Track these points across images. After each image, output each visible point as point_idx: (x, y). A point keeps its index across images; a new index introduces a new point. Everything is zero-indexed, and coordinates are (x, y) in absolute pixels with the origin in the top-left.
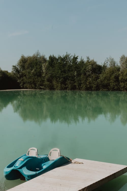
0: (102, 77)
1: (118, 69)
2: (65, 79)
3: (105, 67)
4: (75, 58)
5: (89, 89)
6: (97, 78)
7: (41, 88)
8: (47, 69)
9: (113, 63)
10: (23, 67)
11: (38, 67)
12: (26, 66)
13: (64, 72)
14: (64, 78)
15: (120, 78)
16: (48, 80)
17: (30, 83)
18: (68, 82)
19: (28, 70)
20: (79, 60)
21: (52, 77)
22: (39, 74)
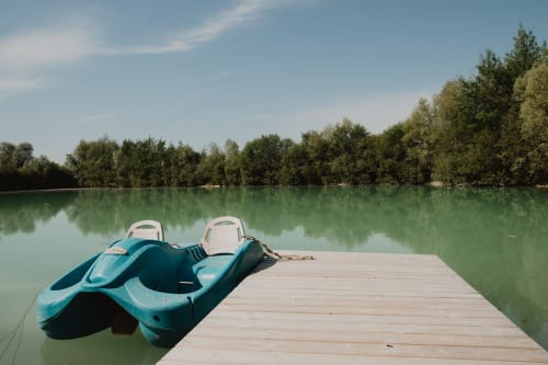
0: (200, 167)
1: (223, 157)
2: (148, 172)
3: (204, 155)
4: (162, 144)
5: (182, 184)
6: (194, 169)
7: (110, 186)
8: (121, 158)
9: (215, 150)
10: (83, 156)
11: (107, 156)
12: (88, 156)
13: (146, 161)
14: (146, 170)
15: (226, 168)
16: (122, 174)
17: (94, 179)
18: (151, 176)
19: (91, 161)
20: (167, 146)
21: (128, 169)
22: (108, 167)
